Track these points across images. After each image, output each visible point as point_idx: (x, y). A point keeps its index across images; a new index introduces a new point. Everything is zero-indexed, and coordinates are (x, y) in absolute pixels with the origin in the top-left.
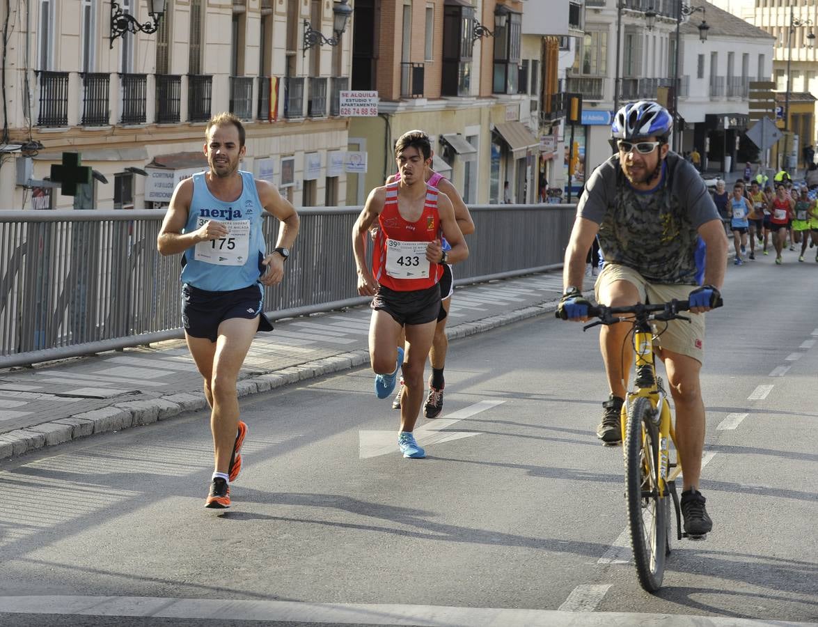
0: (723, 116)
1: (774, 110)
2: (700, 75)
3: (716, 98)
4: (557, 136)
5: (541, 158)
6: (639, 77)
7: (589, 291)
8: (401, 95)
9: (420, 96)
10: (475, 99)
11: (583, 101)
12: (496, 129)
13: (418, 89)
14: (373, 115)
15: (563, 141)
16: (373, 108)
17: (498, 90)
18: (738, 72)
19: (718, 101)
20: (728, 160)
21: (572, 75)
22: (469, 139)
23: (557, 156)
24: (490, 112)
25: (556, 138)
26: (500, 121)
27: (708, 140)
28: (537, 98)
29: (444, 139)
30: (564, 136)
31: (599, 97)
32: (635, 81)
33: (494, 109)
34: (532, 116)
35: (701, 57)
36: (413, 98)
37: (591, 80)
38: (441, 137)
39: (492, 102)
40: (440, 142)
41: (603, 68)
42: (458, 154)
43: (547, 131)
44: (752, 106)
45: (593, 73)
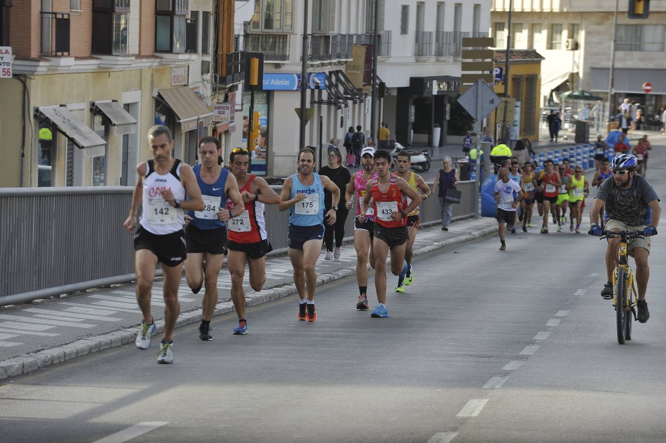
0: (432, 79)
1: (491, 72)
2: (404, 30)
3: (422, 58)
4: (234, 104)
5: (214, 131)
6: (331, 33)
7: (271, 288)
8: (41, 52)
9: (66, 54)
10: (133, 58)
11: (265, 62)
12: (159, 95)
13: (63, 46)
14: (6, 77)
15: (241, 110)
16: (6, 67)
17: (162, 48)
18: (448, 26)
19: (425, 61)
20: (437, 132)
21: (251, 30)
22: (127, 107)
23: (234, 128)
24: (152, 74)
25: (233, 107)
26: (165, 85)
27: (412, 110)
28: (209, 58)
29: (97, 107)
30: (242, 104)
31: (284, 57)
32: (327, 38)
34: (203, 80)
35: (405, 9)
36: (56, 56)
37: (274, 37)
38: (93, 104)
39: (156, 63)
40: (91, 110)
41: (289, 22)
42: (115, 125)
43: (222, 98)
44: (465, 67)
45: (277, 28)
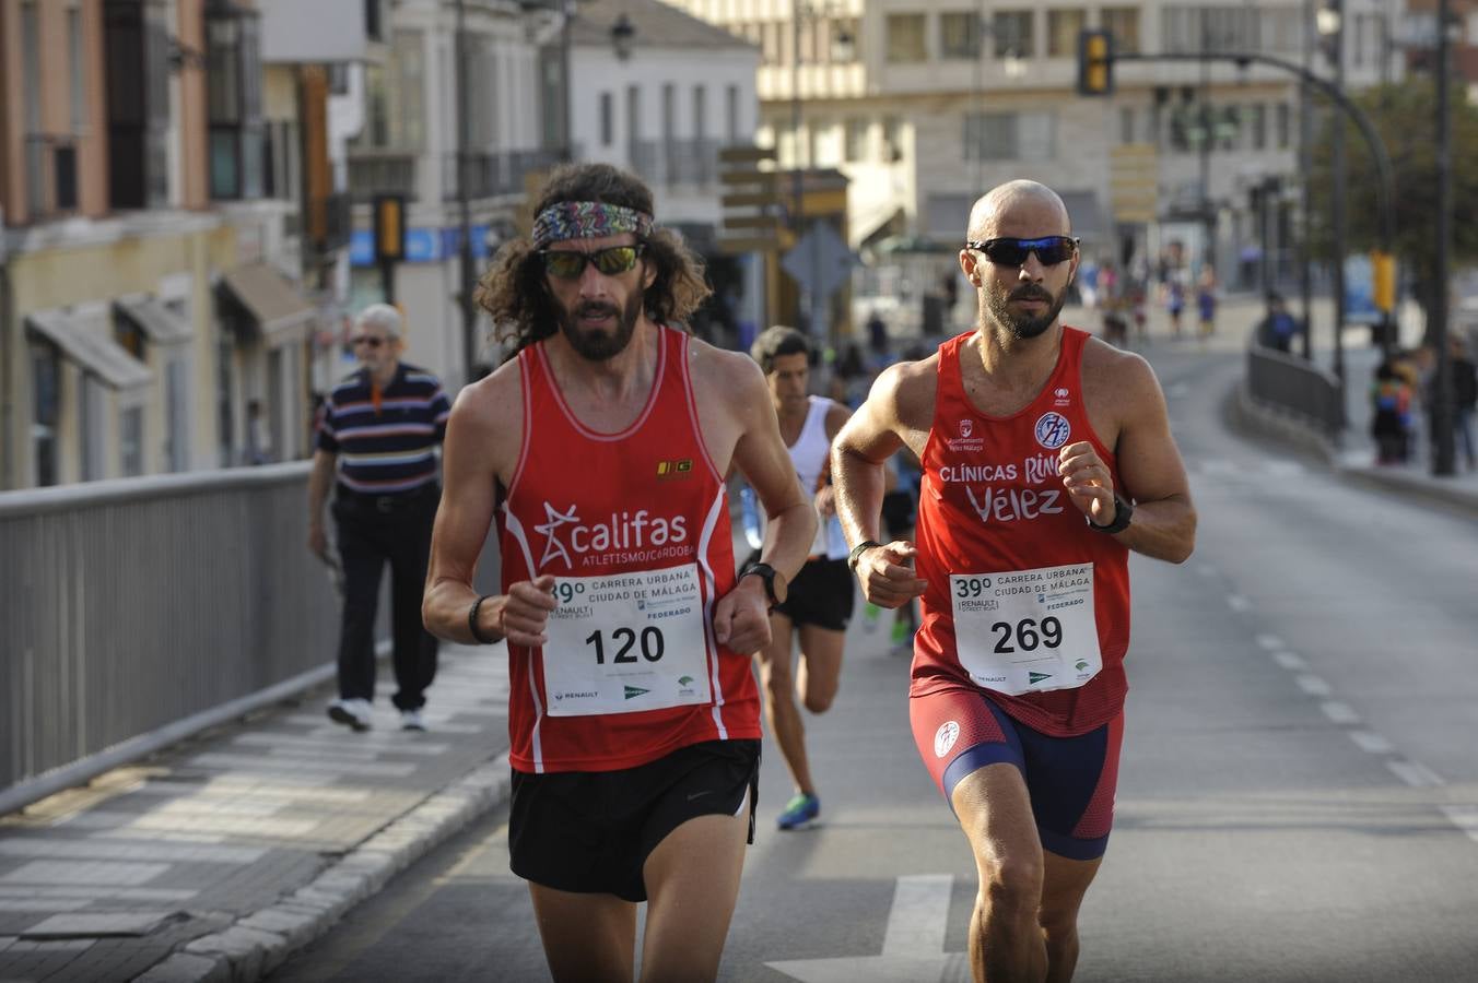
2: (607, 138)
6: (491, 149)
8: (31, 210)
9: (74, 212)
10: (178, 213)
12: (222, 281)
13: (68, 199)
17: (221, 192)
18: (686, 129)
21: (357, 152)
22: (172, 306)
24: (208, 245)
26: (229, 264)
28: (295, 207)
29: (122, 311)
31: (411, 199)
32: (484, 159)
33: (218, 237)
34: (287, 249)
36: (57, 218)
37: (391, 161)
38: (116, 305)
39: (212, 221)
41: (416, 132)
43: (316, 282)
44: (728, 201)
45: (394, 146)
